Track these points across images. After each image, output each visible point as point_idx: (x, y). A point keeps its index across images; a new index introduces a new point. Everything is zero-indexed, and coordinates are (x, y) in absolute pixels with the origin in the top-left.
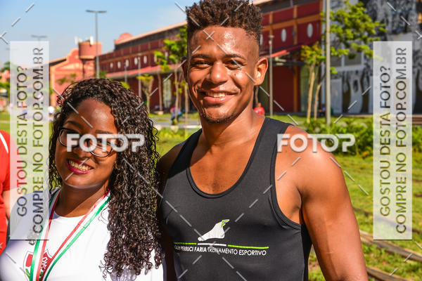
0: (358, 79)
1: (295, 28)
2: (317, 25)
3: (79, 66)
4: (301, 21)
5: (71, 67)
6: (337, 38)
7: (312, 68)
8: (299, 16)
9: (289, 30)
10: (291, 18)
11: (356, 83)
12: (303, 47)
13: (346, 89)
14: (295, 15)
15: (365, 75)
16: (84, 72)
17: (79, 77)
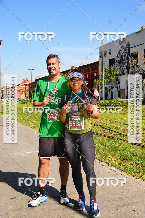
1: (91, 74)
2: (97, 73)
3: (24, 86)
4: (93, 72)
5: (21, 87)
6: (105, 76)
7: (97, 86)
8: (92, 70)
9: (89, 75)
10: (89, 71)
11: (109, 90)
12: (94, 79)
13: (107, 92)
14: (91, 70)
15: (112, 88)
16: (25, 88)
17: (24, 90)
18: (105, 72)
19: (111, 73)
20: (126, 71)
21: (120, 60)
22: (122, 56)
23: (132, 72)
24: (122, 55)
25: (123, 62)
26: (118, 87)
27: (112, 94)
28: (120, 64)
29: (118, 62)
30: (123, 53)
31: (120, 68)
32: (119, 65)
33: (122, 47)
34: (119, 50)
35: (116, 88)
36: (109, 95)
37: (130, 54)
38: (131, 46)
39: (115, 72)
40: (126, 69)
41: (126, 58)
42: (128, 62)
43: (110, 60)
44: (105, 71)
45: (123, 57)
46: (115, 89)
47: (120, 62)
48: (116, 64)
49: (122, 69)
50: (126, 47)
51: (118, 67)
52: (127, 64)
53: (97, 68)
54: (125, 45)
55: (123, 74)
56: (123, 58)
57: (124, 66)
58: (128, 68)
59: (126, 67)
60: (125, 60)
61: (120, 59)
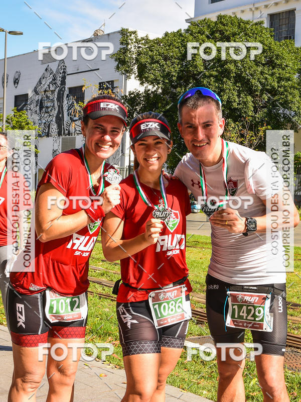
20: (54, 127)
21: (41, 100)
22: (45, 91)
23: (69, 132)
24: (48, 89)
25: (49, 104)
28: (41, 108)
29: (35, 104)
30: (49, 85)
31: (40, 119)
32: (39, 111)
33: (46, 70)
34: (40, 75)
37: (66, 89)
38: (69, 71)
40: (54, 123)
41: (56, 96)
42: (61, 108)
43: (16, 97)
45: (49, 95)
47: (41, 104)
48: (30, 109)
49: (44, 121)
50: (58, 72)
51: (36, 117)
52: (59, 112)
54: (54, 67)
55: (48, 135)
56: (48, 97)
57: (50, 115)
58: (59, 120)
59: (54, 119)
60: (53, 101)
61: (42, 98)
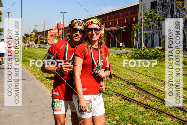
0: (150, 36)
1: (129, 18)
2: (137, 17)
3: (57, 31)
4: (131, 16)
5: (55, 31)
6: (145, 21)
7: (135, 32)
8: (131, 14)
9: (127, 19)
11: (149, 37)
12: (132, 24)
13: (146, 39)
14: (129, 14)
15: (153, 34)
16: (59, 33)
17: (57, 35)
18: (145, 16)
19: (151, 17)
21: (163, 3)
25: (167, 5)
26: (159, 33)
27: (153, 41)
28: (163, 7)
29: (160, 5)
31: (163, 12)
32: (162, 9)
35: (158, 35)
36: (150, 42)
39: (157, 16)
42: (173, 6)
44: (145, 14)
46: (156, 36)
47: (163, 5)
48: (158, 8)
49: (164, 13)
51: (161, 11)
52: (171, 7)
53: (137, 12)
57: (167, 10)
58: (172, 12)
59: (169, 11)
60: (169, 3)
61: (163, 2)
